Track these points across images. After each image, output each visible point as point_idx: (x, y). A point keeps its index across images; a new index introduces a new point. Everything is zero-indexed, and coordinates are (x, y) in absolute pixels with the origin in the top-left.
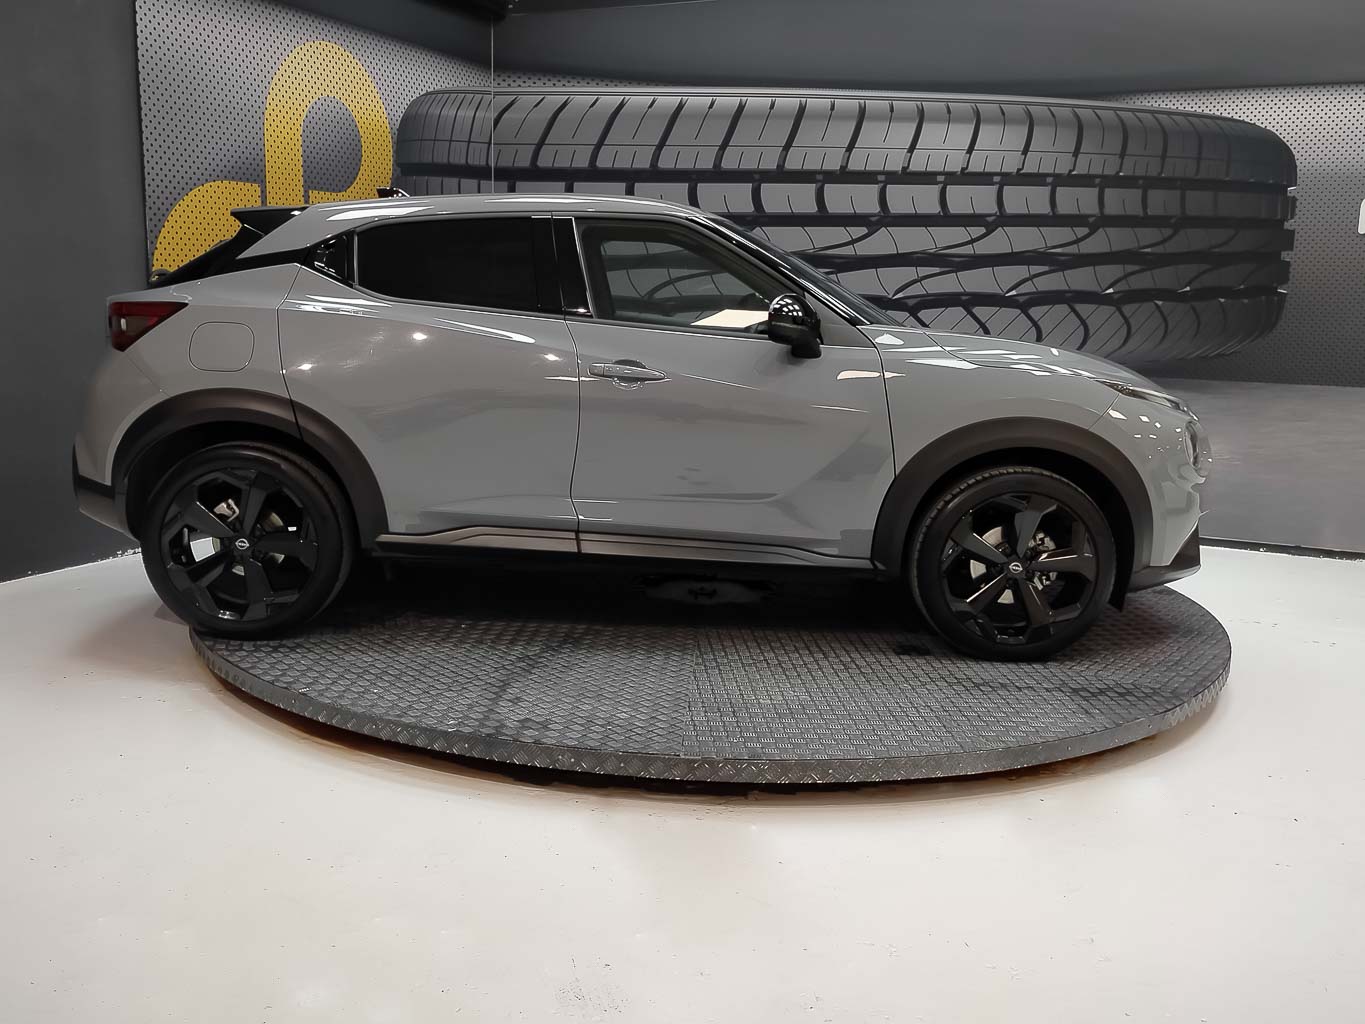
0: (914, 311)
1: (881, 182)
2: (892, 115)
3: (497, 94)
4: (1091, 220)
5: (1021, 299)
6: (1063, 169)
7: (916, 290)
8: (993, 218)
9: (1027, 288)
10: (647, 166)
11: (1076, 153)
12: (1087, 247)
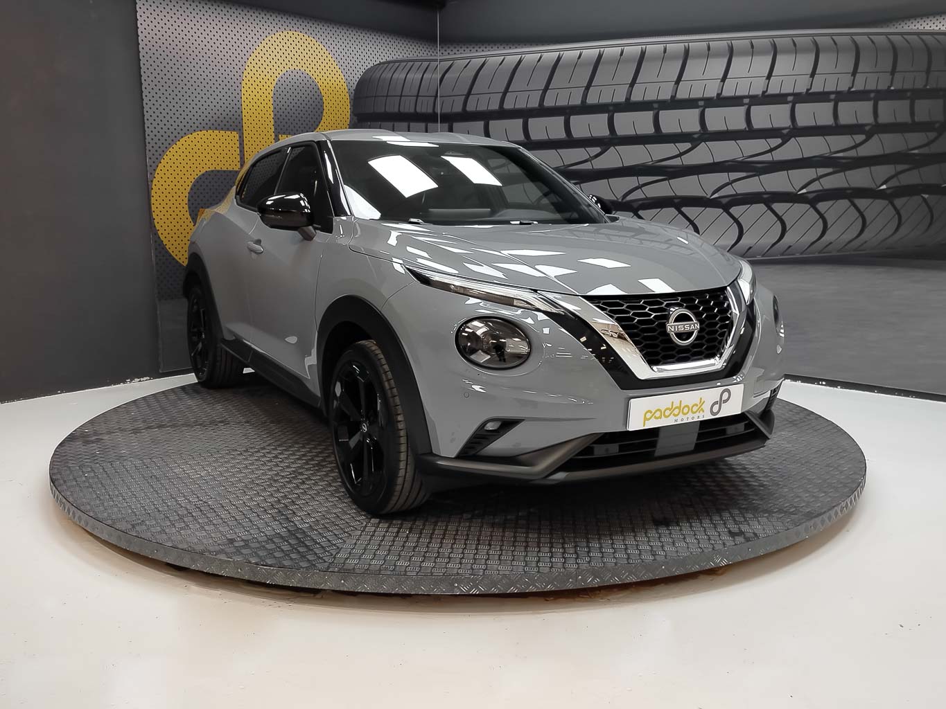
0: (726, 209)
1: (701, 106)
2: (709, 53)
3: (441, 61)
4: (867, 128)
5: (811, 196)
6: (843, 87)
7: (728, 191)
8: (787, 130)
9: (815, 186)
10: (537, 105)
11: (854, 73)
12: (864, 151)
